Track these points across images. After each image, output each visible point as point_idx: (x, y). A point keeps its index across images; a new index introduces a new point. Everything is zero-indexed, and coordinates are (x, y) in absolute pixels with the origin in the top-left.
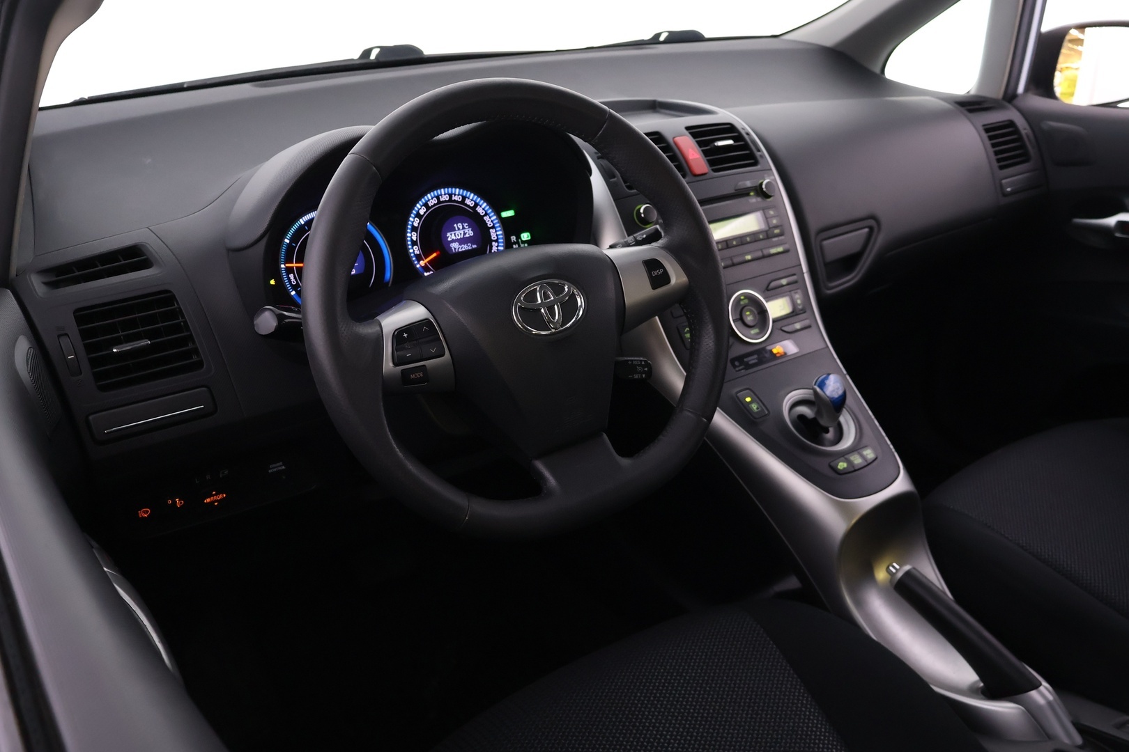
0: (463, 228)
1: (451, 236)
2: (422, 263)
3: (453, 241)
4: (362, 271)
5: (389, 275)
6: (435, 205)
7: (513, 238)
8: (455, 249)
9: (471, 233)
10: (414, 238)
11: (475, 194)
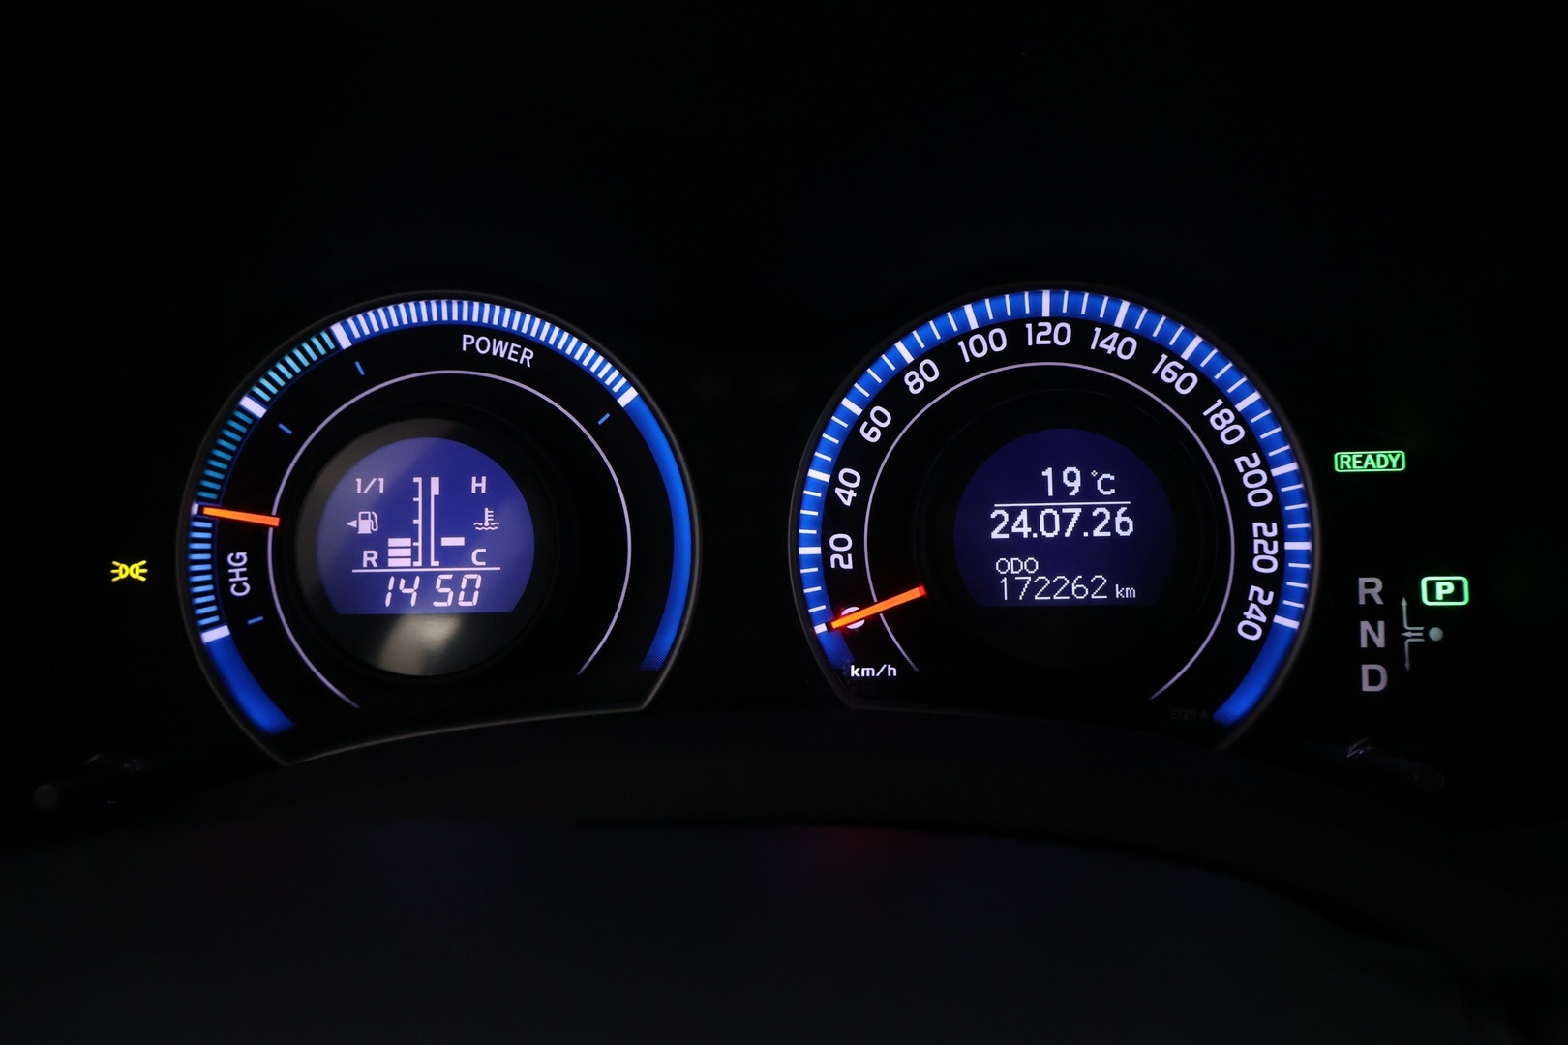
0: (1088, 492)
1: (1010, 522)
2: (853, 618)
3: (1016, 546)
4: (506, 605)
5: (669, 638)
6: (992, 359)
7: (1371, 588)
8: (1015, 586)
9: (1124, 525)
10: (847, 496)
11: (1209, 342)
